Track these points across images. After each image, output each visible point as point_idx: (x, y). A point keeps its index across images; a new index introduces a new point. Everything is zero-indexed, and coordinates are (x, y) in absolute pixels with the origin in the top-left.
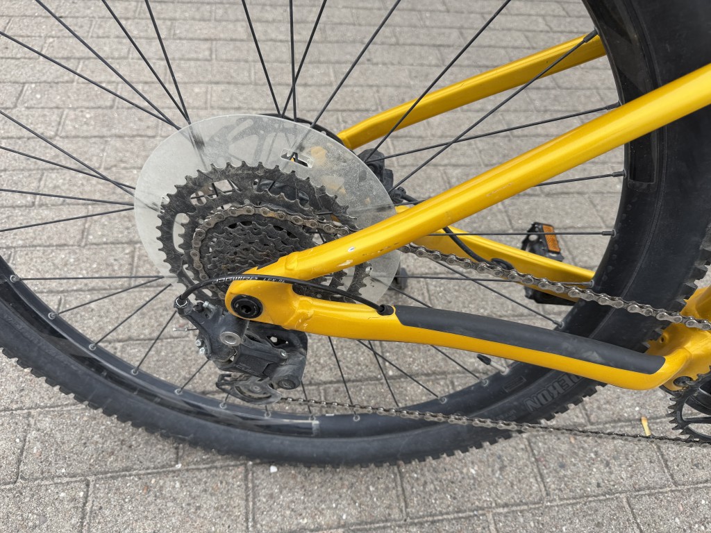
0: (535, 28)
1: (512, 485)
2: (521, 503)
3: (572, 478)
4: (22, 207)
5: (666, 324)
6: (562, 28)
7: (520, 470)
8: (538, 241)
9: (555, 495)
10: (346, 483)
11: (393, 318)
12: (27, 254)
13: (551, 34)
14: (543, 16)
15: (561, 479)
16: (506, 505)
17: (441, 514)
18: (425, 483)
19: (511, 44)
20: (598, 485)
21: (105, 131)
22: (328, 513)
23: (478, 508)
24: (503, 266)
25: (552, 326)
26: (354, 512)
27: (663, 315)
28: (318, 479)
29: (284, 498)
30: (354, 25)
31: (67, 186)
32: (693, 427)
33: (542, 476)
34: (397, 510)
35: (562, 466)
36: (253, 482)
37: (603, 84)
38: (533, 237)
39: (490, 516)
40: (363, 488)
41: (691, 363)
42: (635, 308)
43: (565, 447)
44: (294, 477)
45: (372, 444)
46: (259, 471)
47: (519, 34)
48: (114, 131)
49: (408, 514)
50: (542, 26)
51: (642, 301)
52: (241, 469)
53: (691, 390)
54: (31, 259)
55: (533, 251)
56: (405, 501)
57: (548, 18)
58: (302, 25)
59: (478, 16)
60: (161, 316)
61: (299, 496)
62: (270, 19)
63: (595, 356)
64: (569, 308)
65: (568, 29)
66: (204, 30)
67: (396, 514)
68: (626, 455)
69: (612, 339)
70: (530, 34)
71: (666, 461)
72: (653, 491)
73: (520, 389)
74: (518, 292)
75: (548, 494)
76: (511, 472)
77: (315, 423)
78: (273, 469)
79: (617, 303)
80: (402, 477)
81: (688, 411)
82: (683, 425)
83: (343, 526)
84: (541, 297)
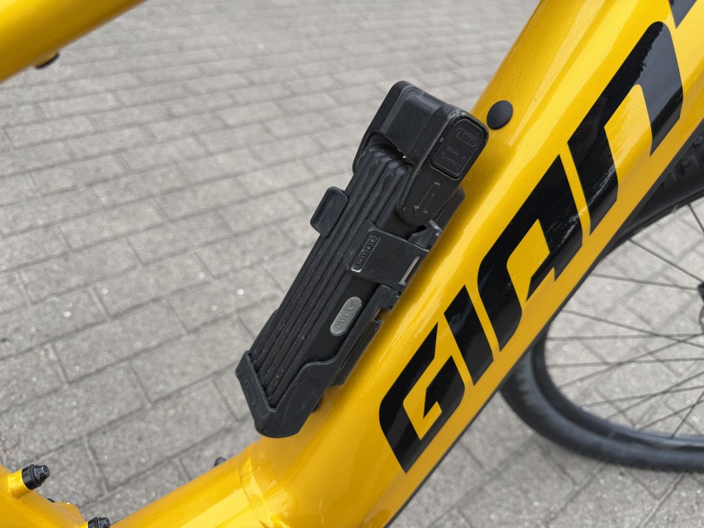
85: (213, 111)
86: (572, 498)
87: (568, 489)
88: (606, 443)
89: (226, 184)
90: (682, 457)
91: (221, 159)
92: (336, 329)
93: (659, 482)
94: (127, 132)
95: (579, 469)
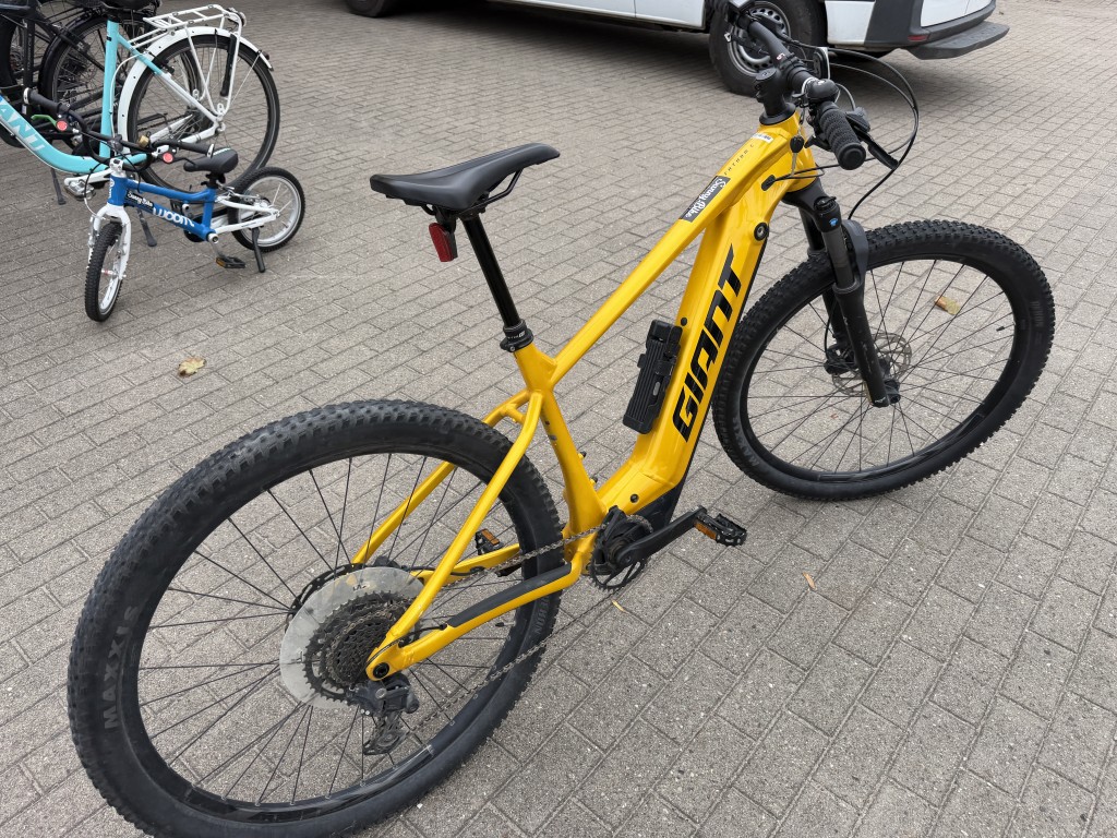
0: (365, 358)
1: (567, 697)
2: (579, 703)
3: (596, 666)
4: (29, 805)
5: (562, 547)
6: (386, 347)
7: (566, 686)
8: (484, 541)
9: (594, 684)
10: (471, 776)
11: (449, 628)
12: (80, 833)
13: (381, 357)
14: (362, 343)
15: (591, 672)
16: (571, 711)
17: (539, 745)
18: (518, 737)
19: (355, 385)
20: (613, 659)
21: (43, 690)
22: (474, 800)
23: (557, 725)
24: (478, 570)
25: (518, 582)
26: (488, 787)
27: (555, 546)
28: (452, 788)
29: (441, 815)
30: (200, 444)
31: (57, 759)
32: (610, 584)
33: (580, 679)
34: (512, 765)
35: (587, 664)
36: (412, 824)
37: (449, 380)
38: (480, 541)
39: (566, 724)
40: (484, 770)
41: (584, 556)
42: (542, 551)
43: (581, 652)
44: (436, 799)
45: (472, 730)
46: (411, 815)
47: (354, 371)
48: (53, 684)
49: (520, 762)
50: (369, 354)
51: (543, 546)
52: (399, 823)
53: (593, 568)
54: (89, 833)
55: (487, 551)
56: (514, 756)
57: (368, 343)
58: (149, 473)
59: (307, 372)
60: (250, 784)
61: (448, 806)
62: (111, 485)
63: (542, 582)
64: (520, 570)
65: (391, 345)
66: (52, 534)
67: (513, 767)
68: (617, 630)
69: (547, 569)
70: (364, 367)
71: (638, 617)
72: (641, 639)
73: (527, 626)
74: (493, 577)
75: (589, 686)
76: (562, 691)
77: (428, 747)
78: (420, 806)
79: (534, 554)
80: (502, 746)
81: (602, 578)
82: (604, 586)
83: (489, 800)
84: (505, 572)
85: (451, 338)
86: (805, 525)
87: (801, 521)
88: (817, 486)
89: (492, 392)
90: (871, 483)
91: (478, 374)
92: (655, 394)
93: (863, 506)
94: (396, 373)
95: (807, 509)
